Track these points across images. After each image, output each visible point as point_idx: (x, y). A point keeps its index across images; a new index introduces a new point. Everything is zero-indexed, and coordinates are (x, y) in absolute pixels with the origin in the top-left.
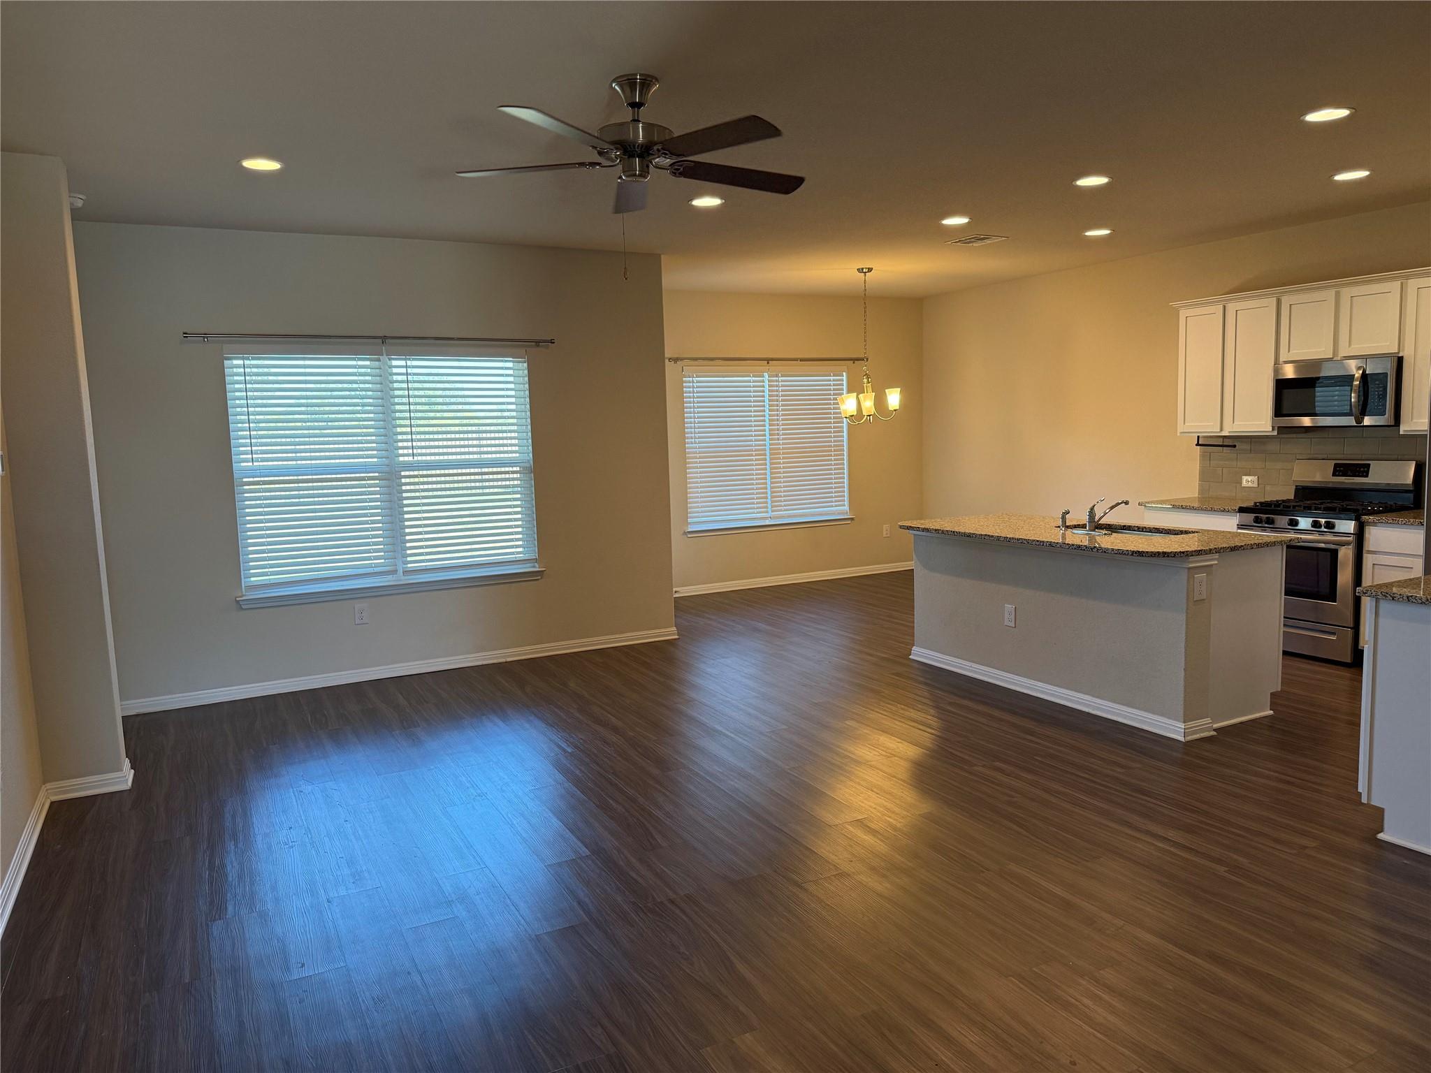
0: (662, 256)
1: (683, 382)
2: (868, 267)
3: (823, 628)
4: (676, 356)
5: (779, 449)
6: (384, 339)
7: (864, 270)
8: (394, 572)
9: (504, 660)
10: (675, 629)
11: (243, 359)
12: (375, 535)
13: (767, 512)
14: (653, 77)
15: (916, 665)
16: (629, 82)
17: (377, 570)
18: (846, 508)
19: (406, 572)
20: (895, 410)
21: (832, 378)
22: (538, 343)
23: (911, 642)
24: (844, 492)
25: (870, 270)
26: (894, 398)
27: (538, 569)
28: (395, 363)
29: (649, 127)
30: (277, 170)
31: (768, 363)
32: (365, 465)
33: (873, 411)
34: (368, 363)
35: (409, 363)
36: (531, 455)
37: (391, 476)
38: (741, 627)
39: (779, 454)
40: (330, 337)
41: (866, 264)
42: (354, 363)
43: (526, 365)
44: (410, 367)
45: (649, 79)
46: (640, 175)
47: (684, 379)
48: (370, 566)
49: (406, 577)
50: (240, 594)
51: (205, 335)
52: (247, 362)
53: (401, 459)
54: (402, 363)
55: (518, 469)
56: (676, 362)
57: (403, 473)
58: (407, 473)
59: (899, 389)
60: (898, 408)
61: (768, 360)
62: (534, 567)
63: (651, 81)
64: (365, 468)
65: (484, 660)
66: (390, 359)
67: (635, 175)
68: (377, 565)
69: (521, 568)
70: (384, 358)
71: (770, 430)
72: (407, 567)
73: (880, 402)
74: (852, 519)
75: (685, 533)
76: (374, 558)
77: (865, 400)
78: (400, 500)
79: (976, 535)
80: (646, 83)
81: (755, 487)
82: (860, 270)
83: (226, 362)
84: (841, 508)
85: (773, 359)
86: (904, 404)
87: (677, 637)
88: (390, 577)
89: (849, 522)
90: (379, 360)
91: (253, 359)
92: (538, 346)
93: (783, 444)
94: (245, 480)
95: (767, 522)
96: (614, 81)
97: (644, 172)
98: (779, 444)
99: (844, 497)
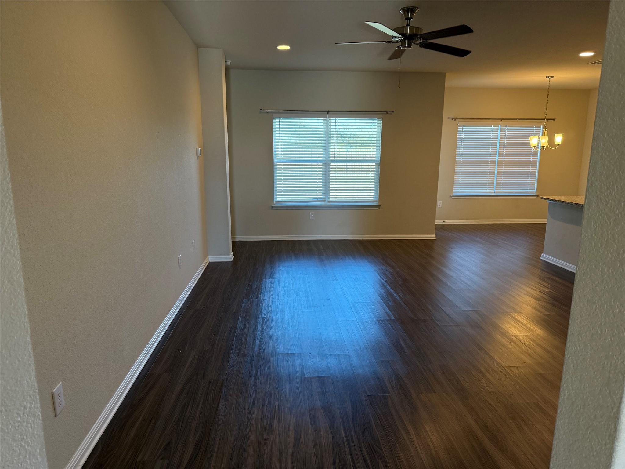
0: (446, 74)
1: (458, 129)
2: (551, 75)
3: (506, 242)
4: (455, 117)
5: (503, 161)
6: (328, 111)
7: (549, 77)
8: (325, 201)
9: (361, 239)
10: (434, 235)
11: (279, 119)
12: (319, 185)
13: (493, 190)
14: (416, 7)
15: (541, 261)
16: (406, 10)
17: (319, 200)
18: (535, 190)
19: (329, 202)
20: (559, 144)
21: (535, 128)
22: (387, 112)
23: (542, 251)
24: (535, 183)
25: (553, 77)
26: (559, 139)
27: (378, 205)
28: (332, 121)
29: (412, 28)
30: (288, 49)
31: (501, 121)
32: (318, 160)
33: (546, 144)
34: (322, 121)
35: (337, 121)
36: (380, 159)
37: (327, 165)
38: (467, 238)
39: (503, 163)
40: (309, 111)
41: (550, 75)
42: (316, 121)
43: (382, 121)
44: (337, 123)
45: (414, 8)
46: (408, 47)
47: (458, 127)
48: (316, 198)
49: (329, 204)
50: (273, 204)
51: (267, 111)
52: (280, 120)
53: (331, 158)
54: (334, 121)
55: (375, 164)
56: (455, 120)
57: (331, 164)
58: (333, 164)
59: (562, 134)
60: (560, 143)
61: (501, 119)
62: (377, 204)
63: (415, 9)
64: (317, 161)
65: (354, 238)
66: (330, 120)
67: (405, 47)
68: (319, 198)
69: (371, 204)
70: (328, 119)
71: (499, 152)
72: (329, 200)
73: (551, 140)
74: (537, 196)
75: (451, 196)
76: (319, 196)
77: (542, 139)
78: (329, 174)
79: (573, 203)
80: (413, 10)
81: (488, 178)
82: (547, 77)
83: (274, 120)
84: (532, 190)
85: (503, 119)
86: (564, 142)
87: (435, 239)
88: (323, 203)
89: (536, 197)
90: (326, 120)
91: (283, 119)
92: (388, 113)
93: (505, 159)
94: (277, 164)
95: (493, 194)
96: (401, 10)
97: (409, 45)
98: (503, 159)
99: (535, 185)
